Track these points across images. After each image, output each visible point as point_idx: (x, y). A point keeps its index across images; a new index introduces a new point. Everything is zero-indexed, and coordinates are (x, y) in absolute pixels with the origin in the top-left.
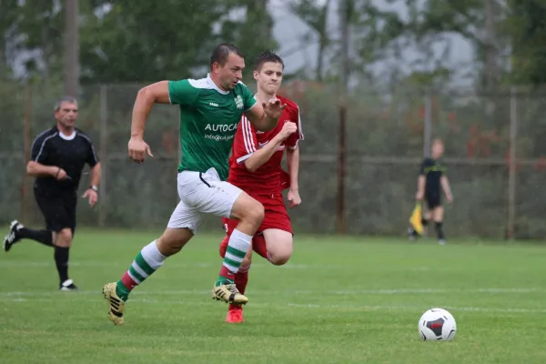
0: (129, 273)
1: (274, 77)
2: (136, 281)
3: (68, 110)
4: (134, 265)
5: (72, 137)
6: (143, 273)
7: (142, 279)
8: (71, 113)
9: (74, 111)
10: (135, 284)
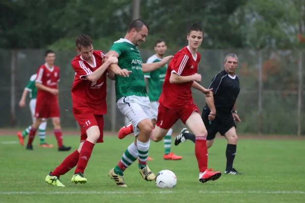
0: (121, 160)
1: (196, 39)
2: (126, 165)
3: (230, 62)
4: (124, 156)
5: (234, 78)
6: (129, 161)
7: (129, 164)
8: (232, 64)
9: (234, 63)
10: (126, 167)
